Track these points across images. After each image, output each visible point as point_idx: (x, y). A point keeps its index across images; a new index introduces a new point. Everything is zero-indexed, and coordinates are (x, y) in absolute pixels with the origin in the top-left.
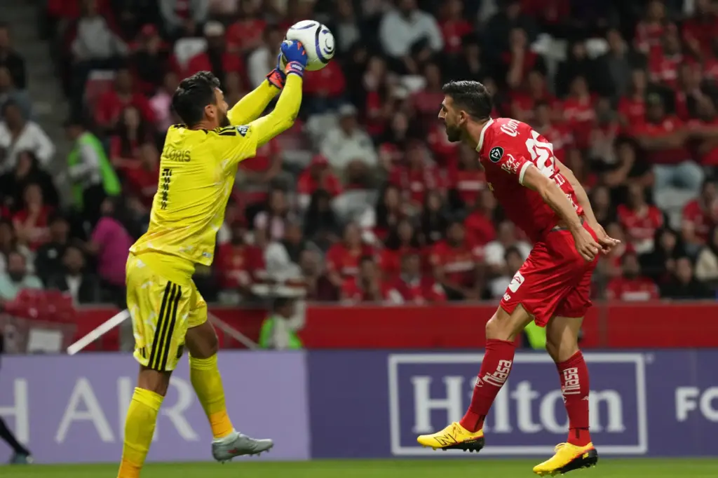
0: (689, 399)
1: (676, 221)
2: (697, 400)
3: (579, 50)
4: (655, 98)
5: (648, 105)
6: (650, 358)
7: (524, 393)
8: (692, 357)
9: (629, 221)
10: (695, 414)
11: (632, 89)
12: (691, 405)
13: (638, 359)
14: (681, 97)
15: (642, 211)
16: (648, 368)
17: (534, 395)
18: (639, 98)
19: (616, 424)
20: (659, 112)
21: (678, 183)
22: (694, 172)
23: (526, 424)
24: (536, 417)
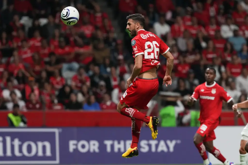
0: (74, 144)
1: (69, 82)
2: (76, 145)
3: (36, 23)
4: (62, 39)
5: (59, 42)
6: (61, 130)
7: (17, 142)
8: (75, 130)
9: (54, 82)
10: (76, 150)
11: (54, 36)
12: (74, 147)
13: (56, 131)
14: (72, 39)
15: (59, 79)
16: (60, 134)
17: (20, 143)
18: (57, 39)
19: (48, 153)
20: (63, 44)
21: (71, 69)
22: (76, 65)
23: (17, 153)
24: (21, 151)
